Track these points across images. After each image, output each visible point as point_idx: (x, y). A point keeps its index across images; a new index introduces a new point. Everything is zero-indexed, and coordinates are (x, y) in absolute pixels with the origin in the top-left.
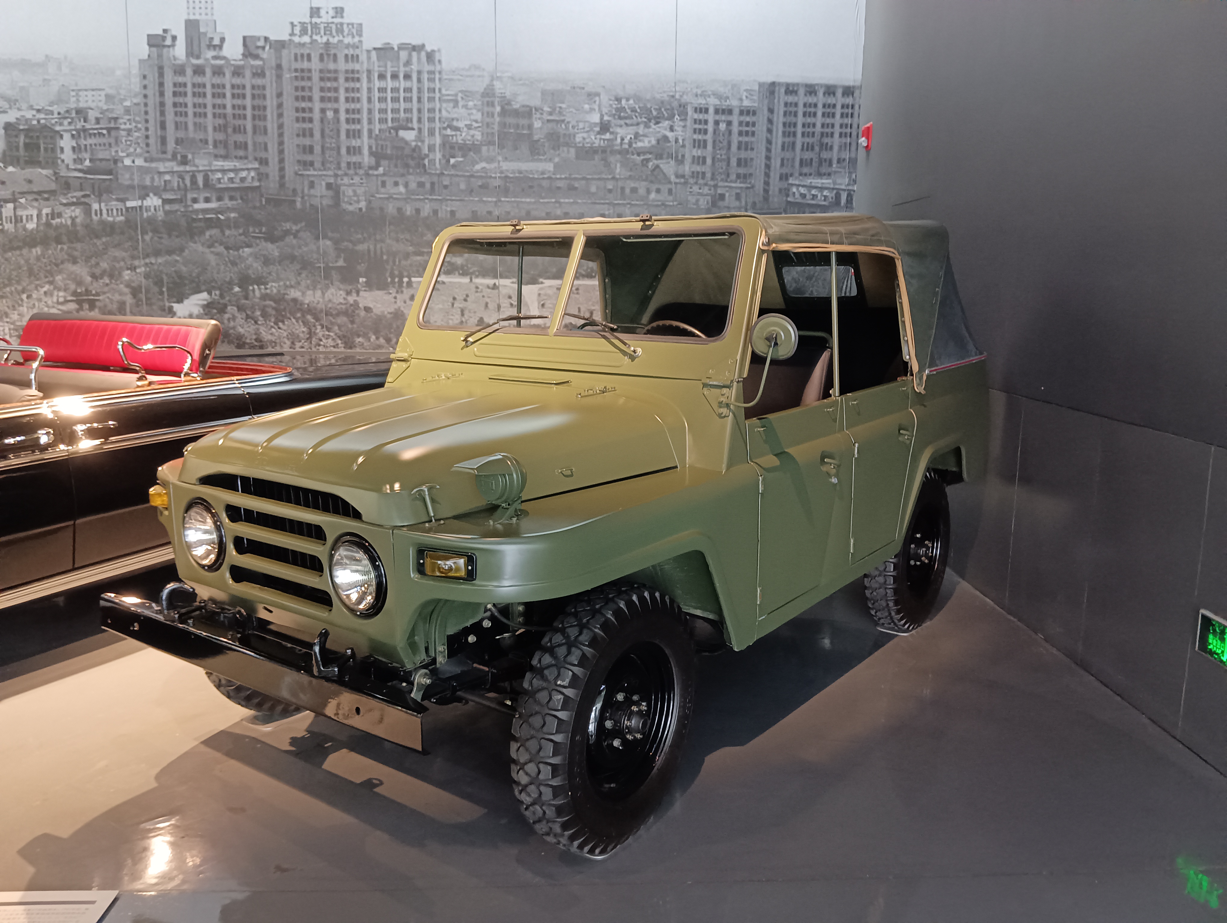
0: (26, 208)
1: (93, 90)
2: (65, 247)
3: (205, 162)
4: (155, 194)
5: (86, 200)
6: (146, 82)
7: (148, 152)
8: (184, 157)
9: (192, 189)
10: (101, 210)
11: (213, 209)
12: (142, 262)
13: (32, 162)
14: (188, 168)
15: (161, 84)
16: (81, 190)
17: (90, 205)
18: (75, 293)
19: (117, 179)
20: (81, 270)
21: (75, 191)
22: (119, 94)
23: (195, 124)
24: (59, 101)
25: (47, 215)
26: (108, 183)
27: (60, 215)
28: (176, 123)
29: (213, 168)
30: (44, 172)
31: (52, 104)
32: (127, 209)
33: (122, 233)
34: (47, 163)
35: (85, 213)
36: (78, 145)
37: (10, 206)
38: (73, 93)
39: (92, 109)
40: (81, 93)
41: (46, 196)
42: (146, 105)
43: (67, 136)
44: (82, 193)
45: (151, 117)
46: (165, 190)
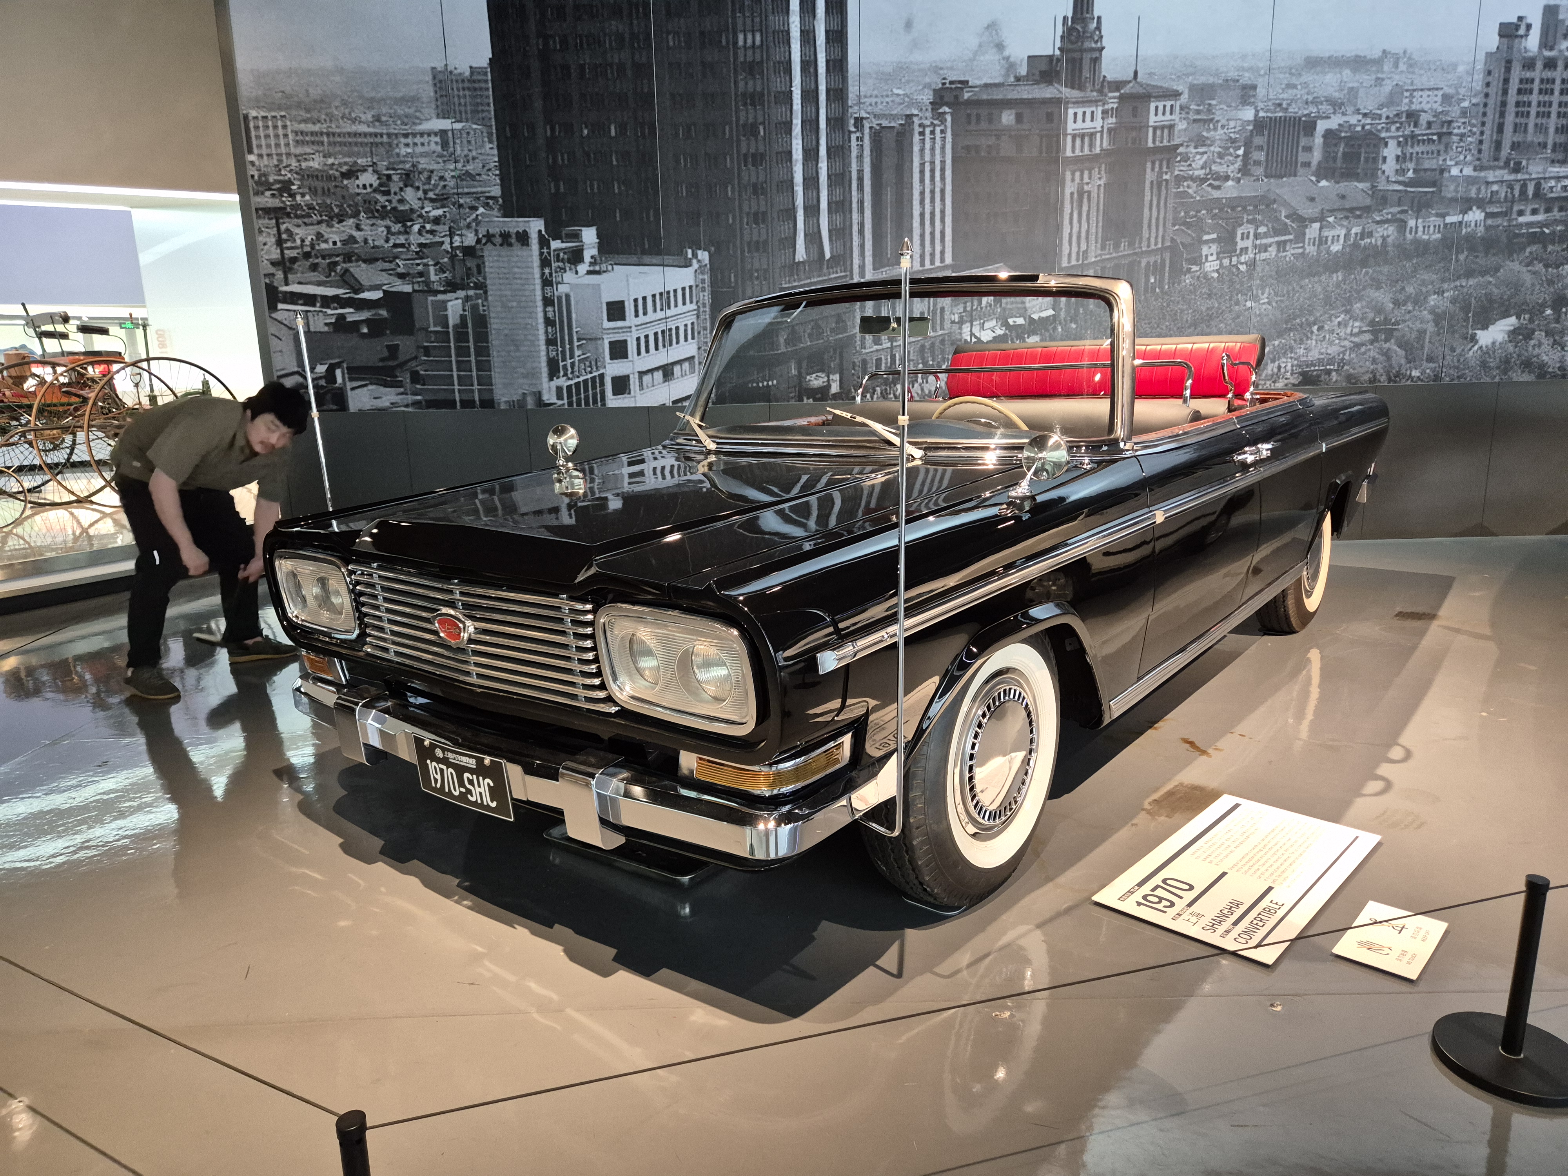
0: (1333, 227)
1: (1429, 90)
2: (1371, 271)
3: (1540, 169)
4: (1478, 208)
5: (1402, 217)
6: (1490, 79)
7: (1479, 159)
8: (1518, 163)
9: (1520, 200)
10: (1417, 227)
11: (1539, 222)
12: (1452, 285)
13: (1350, 175)
14: (1519, 176)
15: (1506, 81)
16: (1399, 205)
17: (1406, 222)
18: (1372, 323)
19: (1441, 191)
20: (1383, 297)
21: (1391, 207)
22: (1458, 93)
23: (1536, 125)
24: (1391, 101)
25: (1356, 234)
26: (1429, 196)
27: (1370, 235)
28: (1516, 125)
29: (1547, 175)
30: (1361, 185)
31: (1381, 106)
32: (1446, 225)
33: (1435, 253)
34: (1366, 174)
35: (1398, 232)
36: (1404, 154)
37: (1317, 225)
38: (1407, 94)
39: (1425, 112)
40: (1415, 94)
41: (1358, 213)
42: (1485, 105)
43: (1392, 144)
44: (1399, 209)
45: (1489, 119)
46: (1491, 202)
